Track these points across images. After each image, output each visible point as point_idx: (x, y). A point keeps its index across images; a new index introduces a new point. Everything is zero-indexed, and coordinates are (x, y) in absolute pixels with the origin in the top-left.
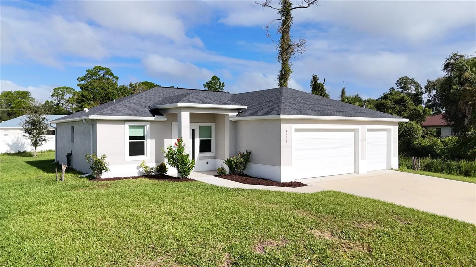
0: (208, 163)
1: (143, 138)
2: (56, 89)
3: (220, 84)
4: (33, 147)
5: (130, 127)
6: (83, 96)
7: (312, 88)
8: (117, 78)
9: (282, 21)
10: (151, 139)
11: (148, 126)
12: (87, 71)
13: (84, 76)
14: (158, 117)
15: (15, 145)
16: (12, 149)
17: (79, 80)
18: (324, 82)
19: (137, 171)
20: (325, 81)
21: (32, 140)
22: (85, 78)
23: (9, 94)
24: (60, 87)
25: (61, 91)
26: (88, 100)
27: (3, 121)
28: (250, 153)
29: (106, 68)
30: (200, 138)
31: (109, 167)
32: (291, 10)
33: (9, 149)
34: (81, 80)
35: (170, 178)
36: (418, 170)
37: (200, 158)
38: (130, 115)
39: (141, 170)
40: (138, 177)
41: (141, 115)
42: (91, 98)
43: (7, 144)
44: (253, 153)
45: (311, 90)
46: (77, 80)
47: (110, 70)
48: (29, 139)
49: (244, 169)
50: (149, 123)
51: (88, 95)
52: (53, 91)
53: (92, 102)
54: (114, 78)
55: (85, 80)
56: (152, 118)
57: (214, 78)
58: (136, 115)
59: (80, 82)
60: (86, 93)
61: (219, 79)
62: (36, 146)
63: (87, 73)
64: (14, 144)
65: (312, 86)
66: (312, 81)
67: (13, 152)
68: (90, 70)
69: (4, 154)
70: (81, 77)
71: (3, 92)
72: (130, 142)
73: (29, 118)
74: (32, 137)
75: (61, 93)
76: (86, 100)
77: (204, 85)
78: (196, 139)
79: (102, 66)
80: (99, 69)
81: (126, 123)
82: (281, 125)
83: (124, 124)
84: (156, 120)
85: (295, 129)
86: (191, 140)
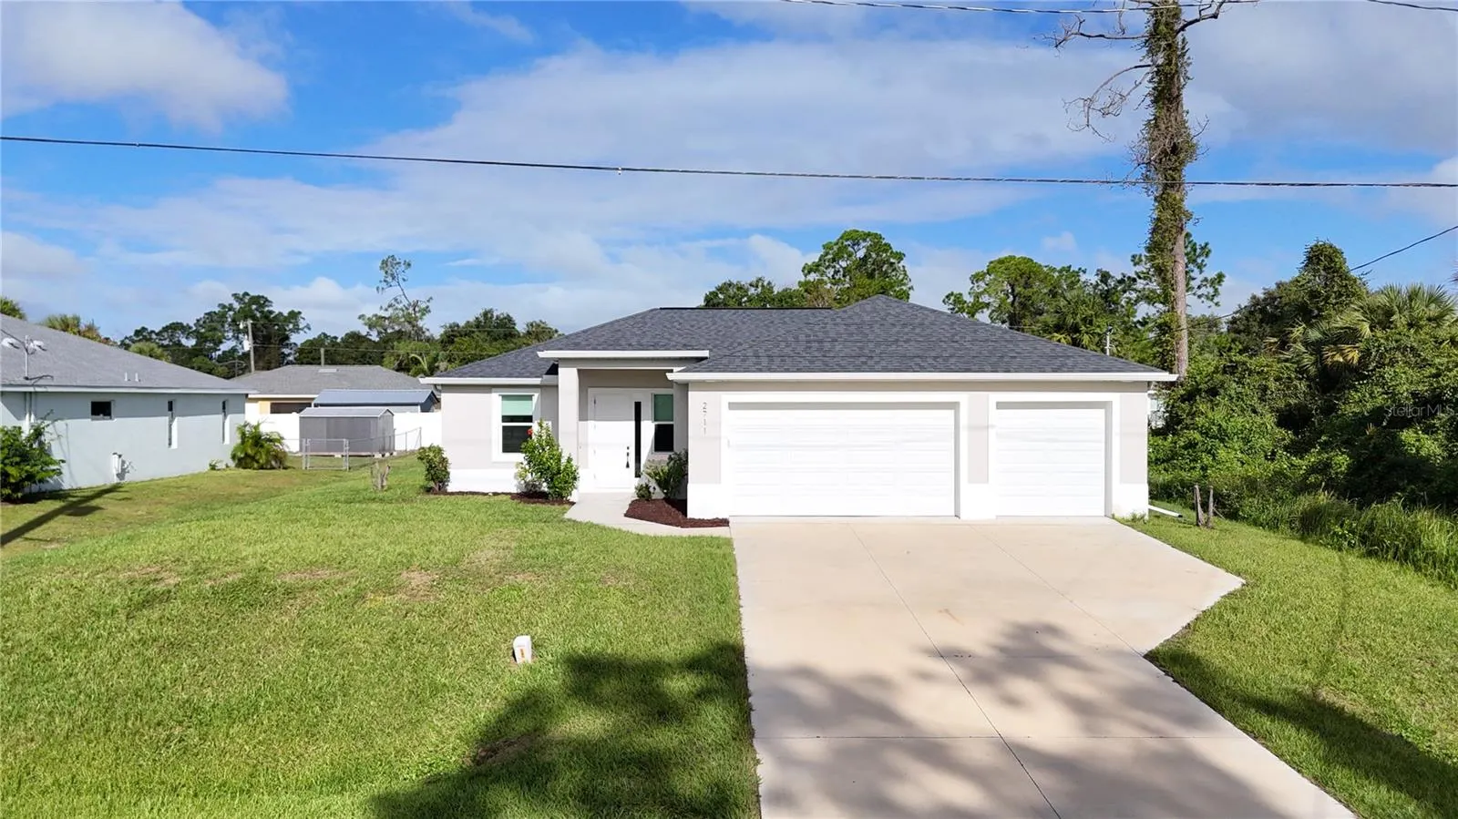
1: (529, 419)
3: (1196, 251)
5: (505, 397)
9: (1154, 69)
12: (823, 247)
13: (818, 262)
14: (546, 379)
17: (805, 270)
22: (819, 265)
29: (871, 235)
30: (655, 420)
32: (1183, 29)
34: (811, 271)
40: (512, 494)
46: (802, 270)
47: (882, 238)
50: (539, 390)
54: (893, 257)
55: (819, 270)
59: (807, 276)
63: (822, 252)
68: (830, 243)
70: (809, 264)
77: (1134, 257)
78: (646, 422)
79: (860, 230)
80: (854, 237)
81: (493, 390)
82: (690, 393)
83: (490, 392)
84: (546, 383)
85: (729, 403)
86: (633, 424)
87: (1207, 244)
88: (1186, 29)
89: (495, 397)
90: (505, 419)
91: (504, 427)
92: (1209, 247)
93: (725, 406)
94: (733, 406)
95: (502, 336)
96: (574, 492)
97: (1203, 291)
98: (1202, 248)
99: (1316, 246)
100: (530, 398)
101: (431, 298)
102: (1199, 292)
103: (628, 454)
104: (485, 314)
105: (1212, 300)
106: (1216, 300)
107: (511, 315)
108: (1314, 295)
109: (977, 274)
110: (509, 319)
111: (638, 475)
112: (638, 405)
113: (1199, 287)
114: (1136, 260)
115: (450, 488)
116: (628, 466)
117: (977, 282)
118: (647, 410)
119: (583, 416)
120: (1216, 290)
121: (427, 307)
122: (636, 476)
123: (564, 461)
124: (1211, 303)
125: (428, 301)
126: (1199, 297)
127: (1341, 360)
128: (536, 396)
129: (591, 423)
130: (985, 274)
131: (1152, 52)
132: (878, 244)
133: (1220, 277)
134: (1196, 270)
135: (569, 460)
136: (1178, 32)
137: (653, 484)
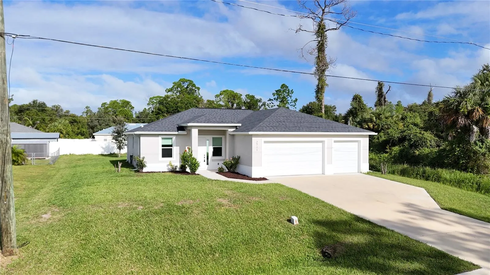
0: (218, 164)
1: (171, 146)
2: (151, 98)
3: (289, 92)
4: (118, 150)
5: (163, 139)
6: (159, 109)
7: (377, 95)
8: (199, 89)
9: (318, 41)
10: (176, 146)
11: (174, 138)
12: (173, 83)
13: (171, 88)
14: (181, 132)
15: (108, 148)
16: (105, 151)
17: (167, 91)
18: (389, 89)
19: (167, 168)
20: (390, 87)
21: (117, 145)
22: (172, 89)
23: (115, 103)
24: (155, 96)
25: (155, 100)
26: (162, 112)
27: (104, 129)
28: (239, 157)
29: (189, 80)
30: (213, 146)
31: (146, 165)
32: (326, 31)
33: (103, 151)
34: (169, 91)
35: (188, 173)
36: (385, 174)
37: (213, 160)
38: (162, 131)
39: (170, 167)
40: (167, 172)
41: (169, 131)
42: (165, 111)
43: (101, 147)
44: (241, 157)
45: (377, 96)
46: (166, 91)
47: (193, 82)
48: (115, 144)
49: (235, 168)
50: (175, 136)
51: (162, 109)
52: (148, 100)
53: (165, 114)
54: (196, 88)
55: (172, 91)
56: (177, 133)
57: (283, 86)
58: (166, 131)
59: (167, 93)
60: (161, 107)
61: (288, 87)
62: (120, 150)
63: (173, 85)
64: (106, 147)
65: (377, 92)
66: (377, 88)
67: (106, 153)
68: (176, 82)
69: (100, 155)
70: (168, 89)
71: (111, 101)
72: (162, 149)
73: (115, 128)
74: (117, 143)
75: (155, 102)
76: (161, 113)
77: (273, 93)
78: (210, 146)
79: (186, 79)
80: (184, 81)
81: (159, 136)
82: (253, 138)
83: (158, 137)
84: (179, 134)
85: (264, 141)
86: (206, 147)
87: (292, 90)
88: (327, 31)
89: (160, 138)
90: (163, 146)
92: (293, 91)
93: (263, 142)
94: (265, 142)
95: (41, 110)
97: (292, 104)
98: (291, 91)
99: (356, 95)
100: (172, 139)
101: (13, 95)
102: (291, 104)
103: (204, 157)
104: (34, 102)
105: (294, 107)
106: (295, 107)
107: (45, 102)
108: (355, 108)
109: (217, 95)
110: (44, 104)
113: (291, 103)
114: (274, 94)
116: (205, 161)
117: (217, 97)
120: (295, 104)
121: (12, 98)
122: (207, 165)
124: (294, 108)
125: (12, 96)
126: (291, 105)
127: (367, 127)
130: (219, 95)
131: (318, 37)
132: (191, 83)
133: (296, 100)
134: (290, 98)
136: (325, 32)
137: (224, 167)
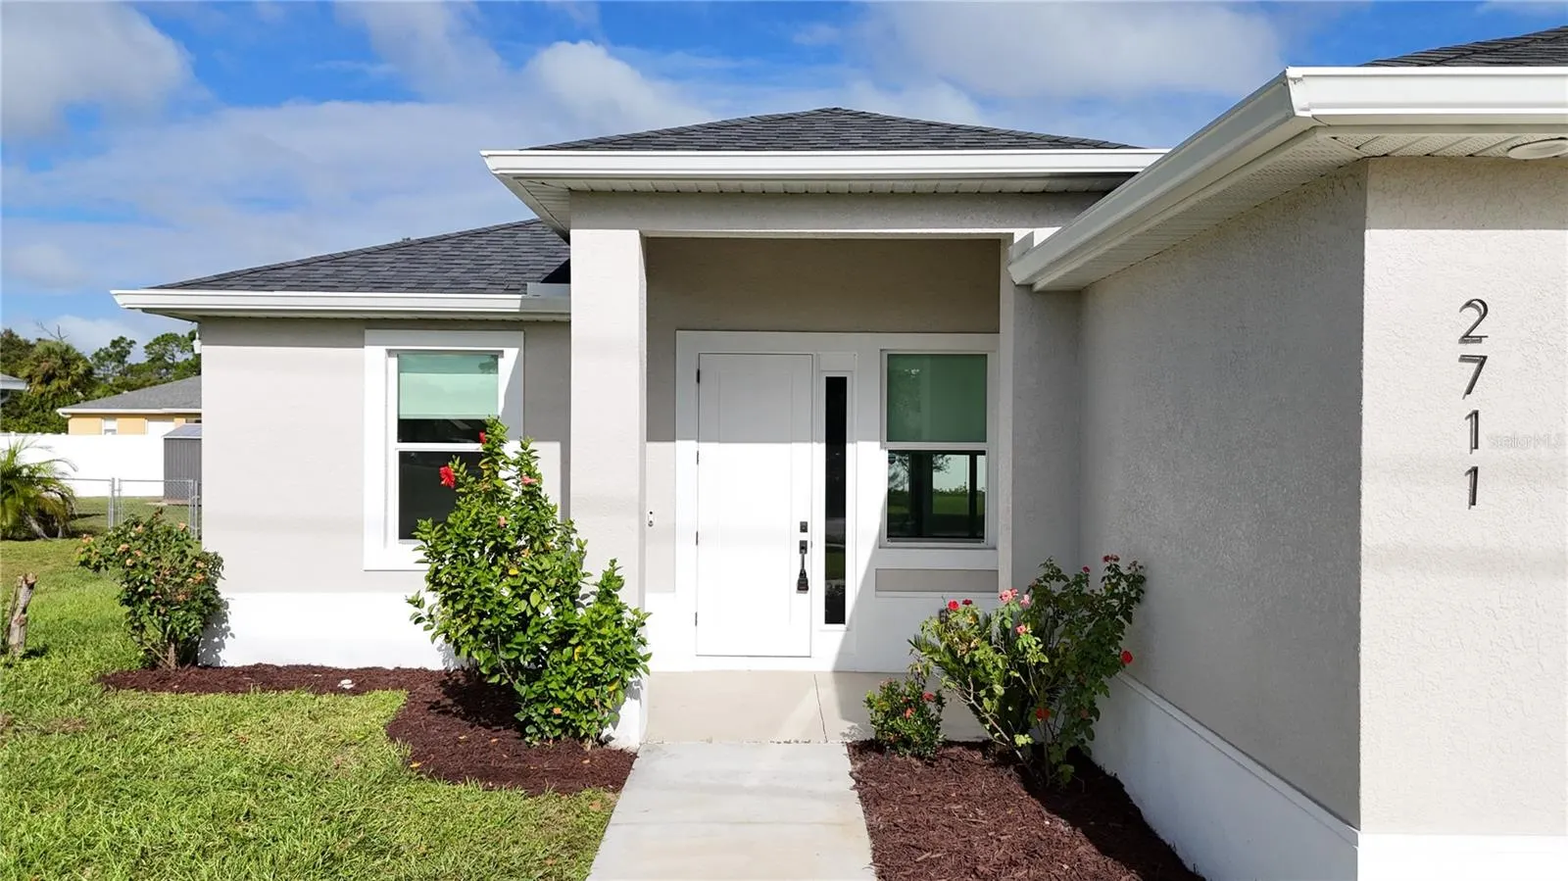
11: (512, 353)
30: (890, 439)
50: (516, 334)
78: (861, 444)
81: (369, 334)
83: (361, 343)
84: (535, 311)
86: (820, 450)
89: (374, 358)
90: (409, 429)
91: (404, 457)
96: (630, 710)
100: (490, 362)
103: (803, 547)
111: (835, 611)
112: (836, 390)
115: (233, 654)
116: (803, 585)
118: (865, 407)
119: (661, 424)
122: (830, 621)
123: (588, 587)
128: (510, 357)
129: (685, 448)
135: (607, 592)
